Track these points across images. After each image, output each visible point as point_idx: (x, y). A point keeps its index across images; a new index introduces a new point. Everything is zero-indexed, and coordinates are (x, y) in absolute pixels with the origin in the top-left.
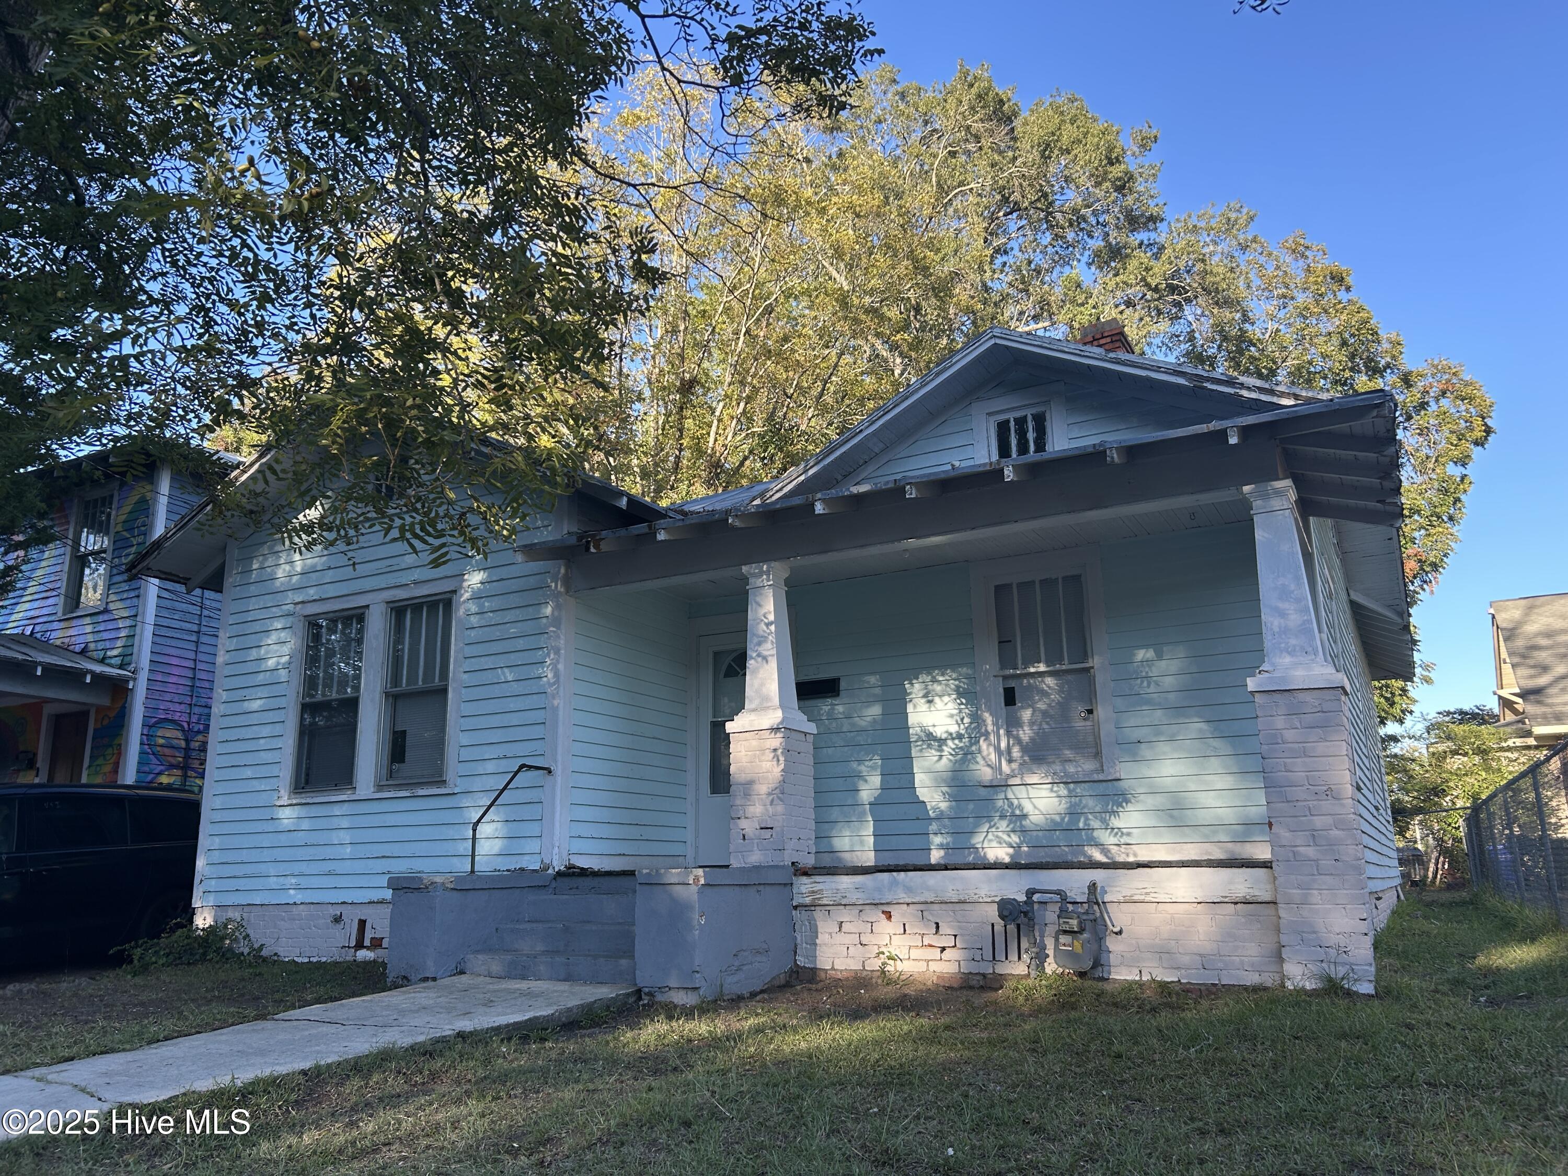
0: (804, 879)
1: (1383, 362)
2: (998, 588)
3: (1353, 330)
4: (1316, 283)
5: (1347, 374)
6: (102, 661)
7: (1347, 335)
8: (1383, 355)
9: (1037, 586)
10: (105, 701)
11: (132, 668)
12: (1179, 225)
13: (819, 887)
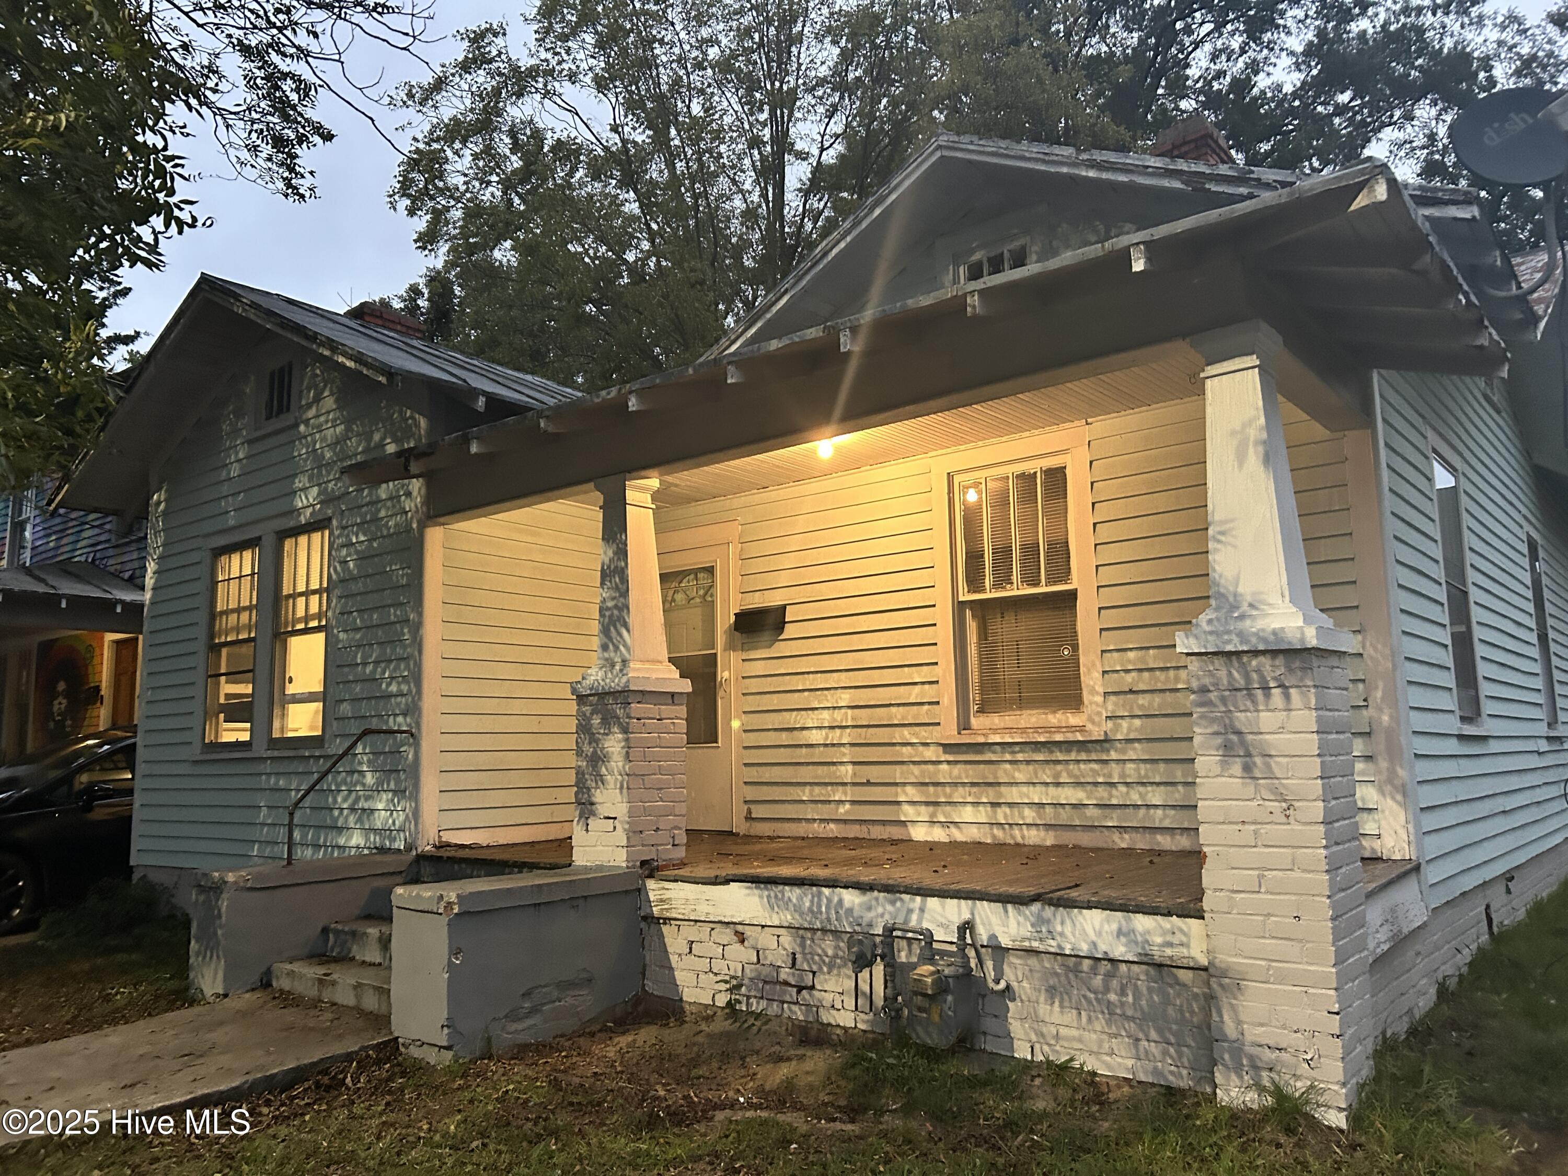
0: (652, 884)
9: (1012, 483)
13: (668, 895)
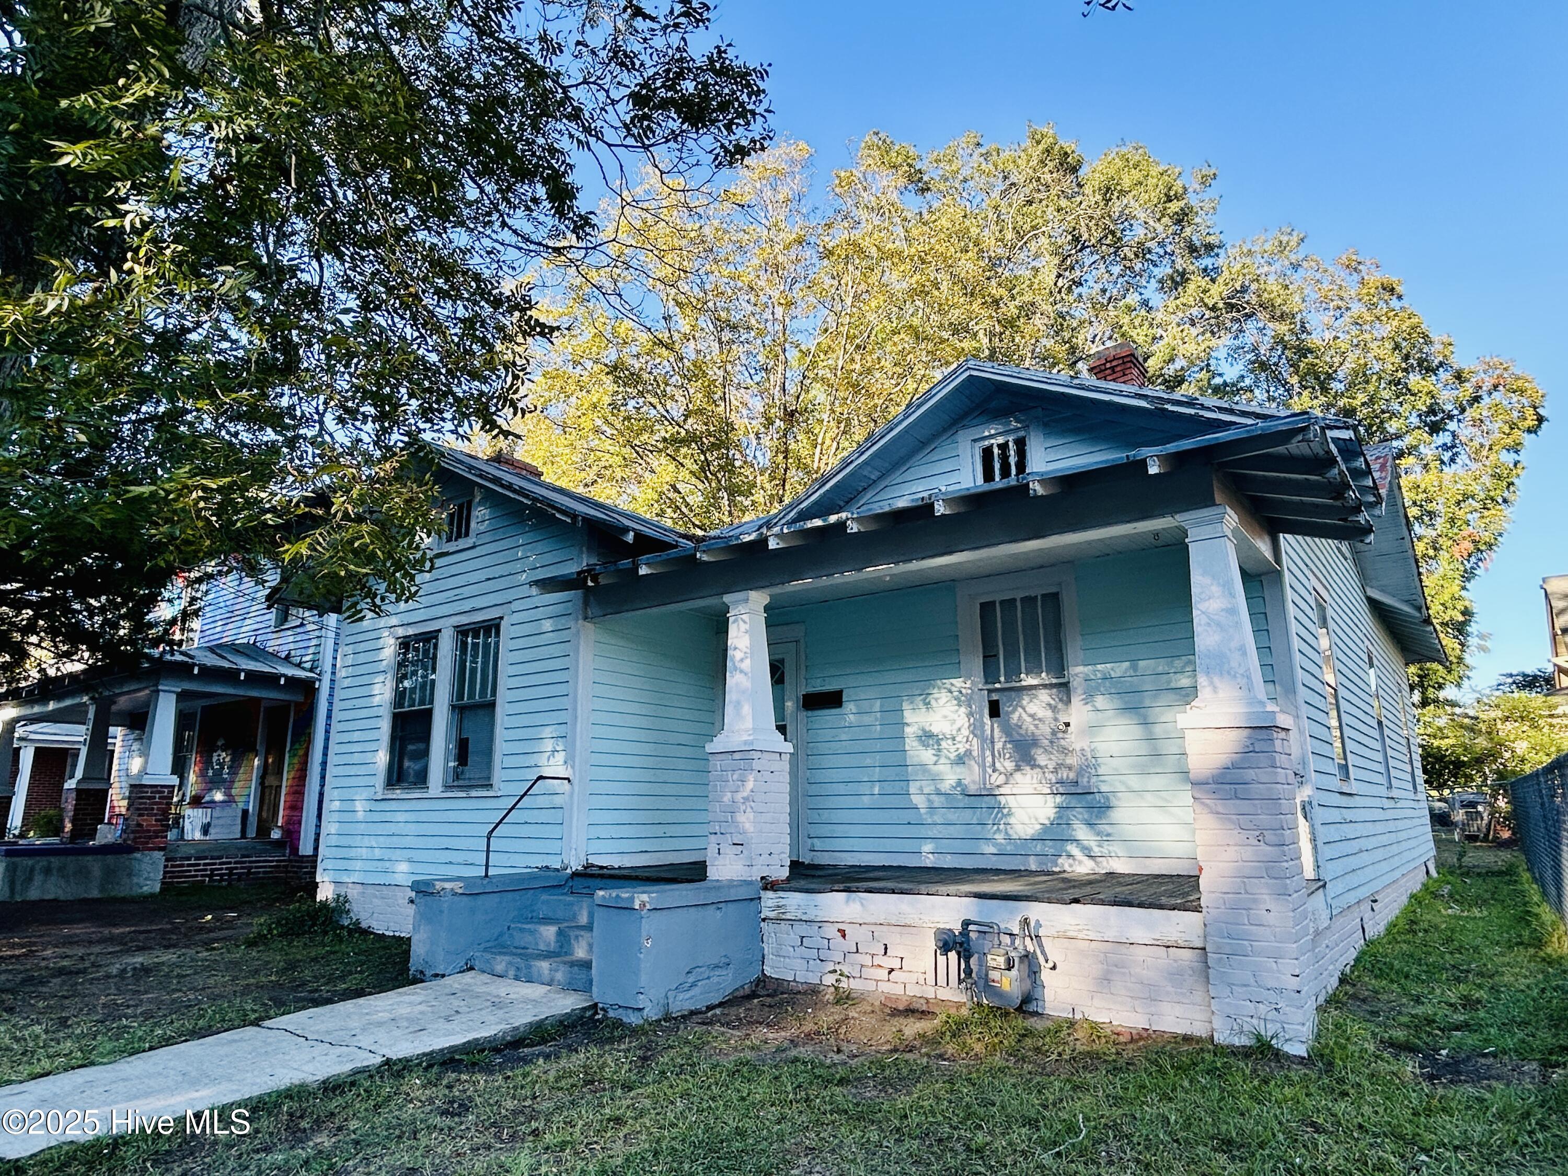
0: (770, 894)
1: (1436, 362)
2: (983, 606)
3: (1405, 335)
4: (1368, 294)
5: (1400, 374)
6: (299, 665)
7: (1399, 340)
8: (1436, 353)
9: (1019, 604)
10: (300, 698)
11: (318, 671)
12: (1234, 251)
13: (782, 902)
